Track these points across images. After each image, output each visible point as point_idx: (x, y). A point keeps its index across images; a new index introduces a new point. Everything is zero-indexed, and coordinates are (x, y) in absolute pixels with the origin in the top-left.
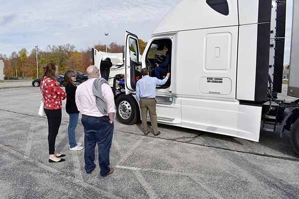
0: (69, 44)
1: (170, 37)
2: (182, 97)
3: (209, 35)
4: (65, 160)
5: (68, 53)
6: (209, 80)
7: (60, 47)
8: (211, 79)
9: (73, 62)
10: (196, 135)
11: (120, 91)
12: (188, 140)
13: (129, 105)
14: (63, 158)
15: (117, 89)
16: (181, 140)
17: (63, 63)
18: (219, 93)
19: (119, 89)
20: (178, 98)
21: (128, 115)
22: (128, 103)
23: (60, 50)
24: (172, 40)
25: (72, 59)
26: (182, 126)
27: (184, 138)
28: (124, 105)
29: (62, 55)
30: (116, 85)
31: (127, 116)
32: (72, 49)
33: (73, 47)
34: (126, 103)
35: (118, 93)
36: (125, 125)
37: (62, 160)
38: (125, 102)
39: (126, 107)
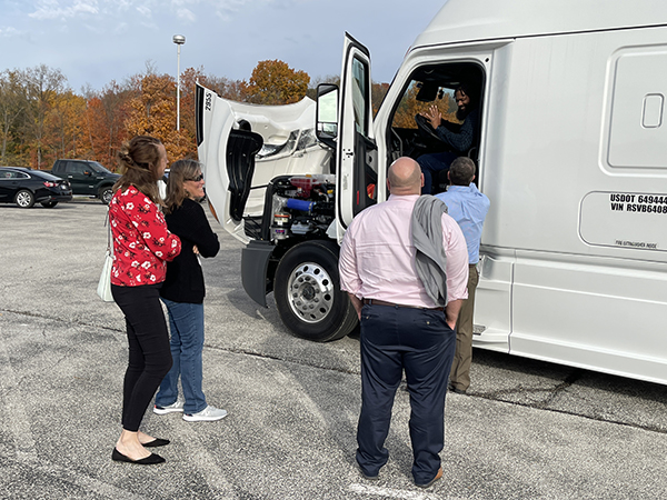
0: (44, 68)
1: (481, 58)
2: (515, 256)
3: (627, 54)
4: (162, 460)
5: (42, 95)
6: (619, 201)
7: (12, 75)
8: (627, 198)
9: (56, 129)
10: (558, 383)
11: (290, 232)
12: (539, 397)
13: (326, 277)
14: (160, 451)
15: (280, 223)
16: (516, 398)
17: (22, 129)
18: (652, 247)
19: (287, 226)
20: (503, 260)
21: (323, 310)
22: (322, 272)
23: (14, 87)
24: (487, 66)
25: (56, 119)
26: (513, 352)
27: (519, 390)
28: (308, 278)
29: (20, 103)
30: (275, 210)
31: (317, 312)
32: (55, 83)
33: (57, 79)
34: (317, 272)
35: (281, 237)
36: (308, 344)
37: (154, 460)
38: (313, 267)
39: (315, 283)
